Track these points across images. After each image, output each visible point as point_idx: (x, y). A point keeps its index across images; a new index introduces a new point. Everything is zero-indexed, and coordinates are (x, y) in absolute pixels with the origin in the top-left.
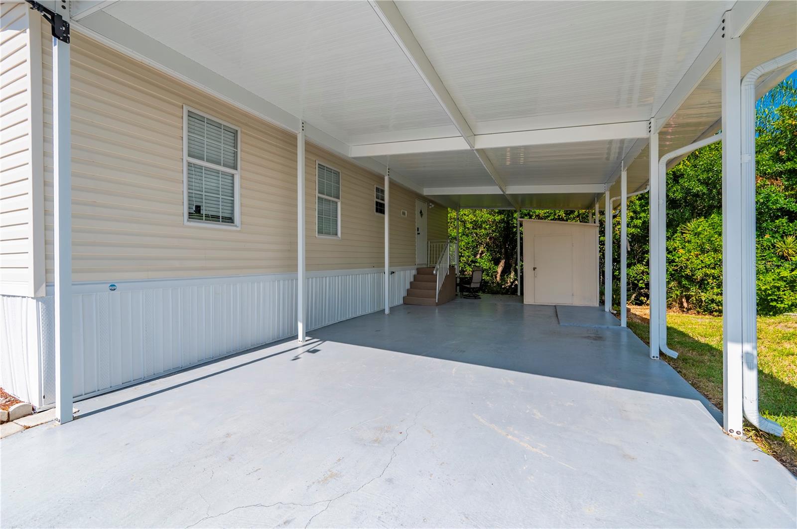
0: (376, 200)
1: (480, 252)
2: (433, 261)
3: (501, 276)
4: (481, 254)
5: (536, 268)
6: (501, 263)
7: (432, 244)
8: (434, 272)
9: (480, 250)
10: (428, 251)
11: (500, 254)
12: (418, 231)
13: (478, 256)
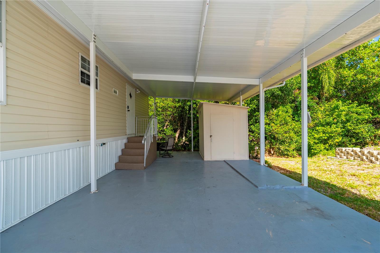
0: (81, 69)
1: (166, 125)
2: (140, 132)
3: (178, 139)
4: (167, 126)
5: (212, 136)
6: (178, 132)
7: (139, 119)
8: (143, 142)
9: (166, 124)
10: (136, 124)
11: (178, 126)
12: (128, 108)
13: (165, 128)
